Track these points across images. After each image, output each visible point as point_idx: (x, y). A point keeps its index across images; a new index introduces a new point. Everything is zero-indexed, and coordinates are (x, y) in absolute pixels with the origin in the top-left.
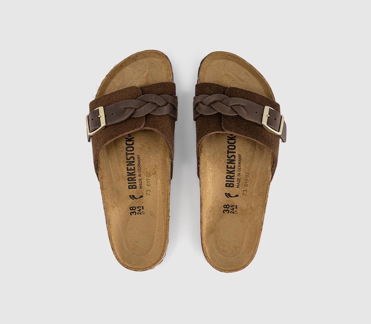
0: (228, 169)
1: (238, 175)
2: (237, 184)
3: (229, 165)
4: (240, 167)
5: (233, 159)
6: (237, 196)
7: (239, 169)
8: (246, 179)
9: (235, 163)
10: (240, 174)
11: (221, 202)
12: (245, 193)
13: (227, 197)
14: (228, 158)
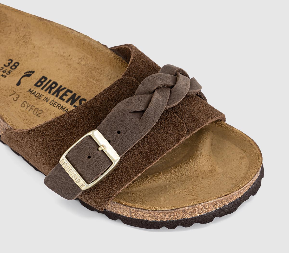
0: (65, 90)
1: (47, 99)
2: (35, 92)
3: (70, 95)
4: (56, 106)
5: (76, 103)
6: (19, 84)
7: (53, 104)
8: (33, 107)
9: (67, 102)
10: (47, 101)
11: (27, 61)
12: (15, 96)
13: (27, 72)
14: (82, 98)
